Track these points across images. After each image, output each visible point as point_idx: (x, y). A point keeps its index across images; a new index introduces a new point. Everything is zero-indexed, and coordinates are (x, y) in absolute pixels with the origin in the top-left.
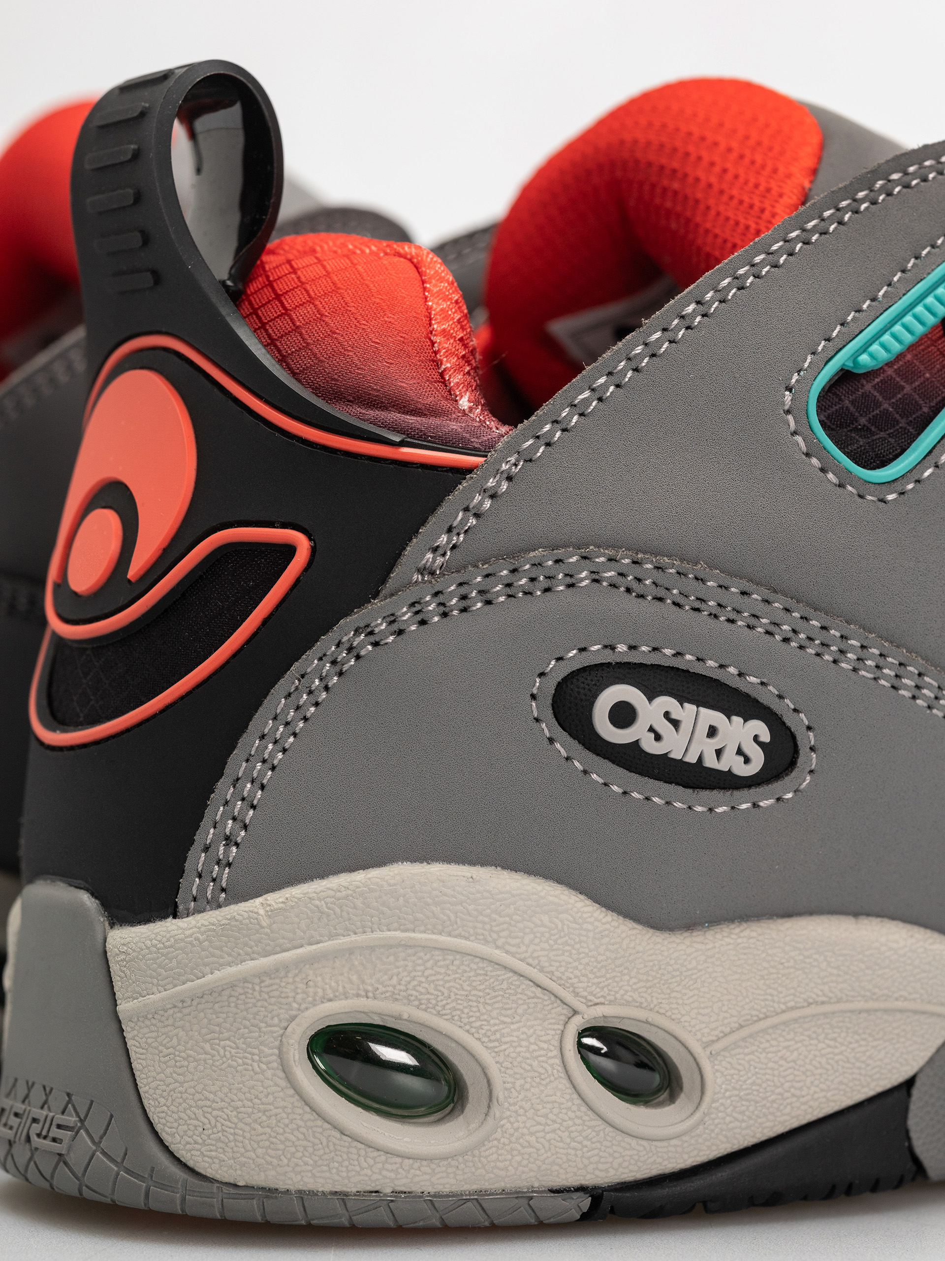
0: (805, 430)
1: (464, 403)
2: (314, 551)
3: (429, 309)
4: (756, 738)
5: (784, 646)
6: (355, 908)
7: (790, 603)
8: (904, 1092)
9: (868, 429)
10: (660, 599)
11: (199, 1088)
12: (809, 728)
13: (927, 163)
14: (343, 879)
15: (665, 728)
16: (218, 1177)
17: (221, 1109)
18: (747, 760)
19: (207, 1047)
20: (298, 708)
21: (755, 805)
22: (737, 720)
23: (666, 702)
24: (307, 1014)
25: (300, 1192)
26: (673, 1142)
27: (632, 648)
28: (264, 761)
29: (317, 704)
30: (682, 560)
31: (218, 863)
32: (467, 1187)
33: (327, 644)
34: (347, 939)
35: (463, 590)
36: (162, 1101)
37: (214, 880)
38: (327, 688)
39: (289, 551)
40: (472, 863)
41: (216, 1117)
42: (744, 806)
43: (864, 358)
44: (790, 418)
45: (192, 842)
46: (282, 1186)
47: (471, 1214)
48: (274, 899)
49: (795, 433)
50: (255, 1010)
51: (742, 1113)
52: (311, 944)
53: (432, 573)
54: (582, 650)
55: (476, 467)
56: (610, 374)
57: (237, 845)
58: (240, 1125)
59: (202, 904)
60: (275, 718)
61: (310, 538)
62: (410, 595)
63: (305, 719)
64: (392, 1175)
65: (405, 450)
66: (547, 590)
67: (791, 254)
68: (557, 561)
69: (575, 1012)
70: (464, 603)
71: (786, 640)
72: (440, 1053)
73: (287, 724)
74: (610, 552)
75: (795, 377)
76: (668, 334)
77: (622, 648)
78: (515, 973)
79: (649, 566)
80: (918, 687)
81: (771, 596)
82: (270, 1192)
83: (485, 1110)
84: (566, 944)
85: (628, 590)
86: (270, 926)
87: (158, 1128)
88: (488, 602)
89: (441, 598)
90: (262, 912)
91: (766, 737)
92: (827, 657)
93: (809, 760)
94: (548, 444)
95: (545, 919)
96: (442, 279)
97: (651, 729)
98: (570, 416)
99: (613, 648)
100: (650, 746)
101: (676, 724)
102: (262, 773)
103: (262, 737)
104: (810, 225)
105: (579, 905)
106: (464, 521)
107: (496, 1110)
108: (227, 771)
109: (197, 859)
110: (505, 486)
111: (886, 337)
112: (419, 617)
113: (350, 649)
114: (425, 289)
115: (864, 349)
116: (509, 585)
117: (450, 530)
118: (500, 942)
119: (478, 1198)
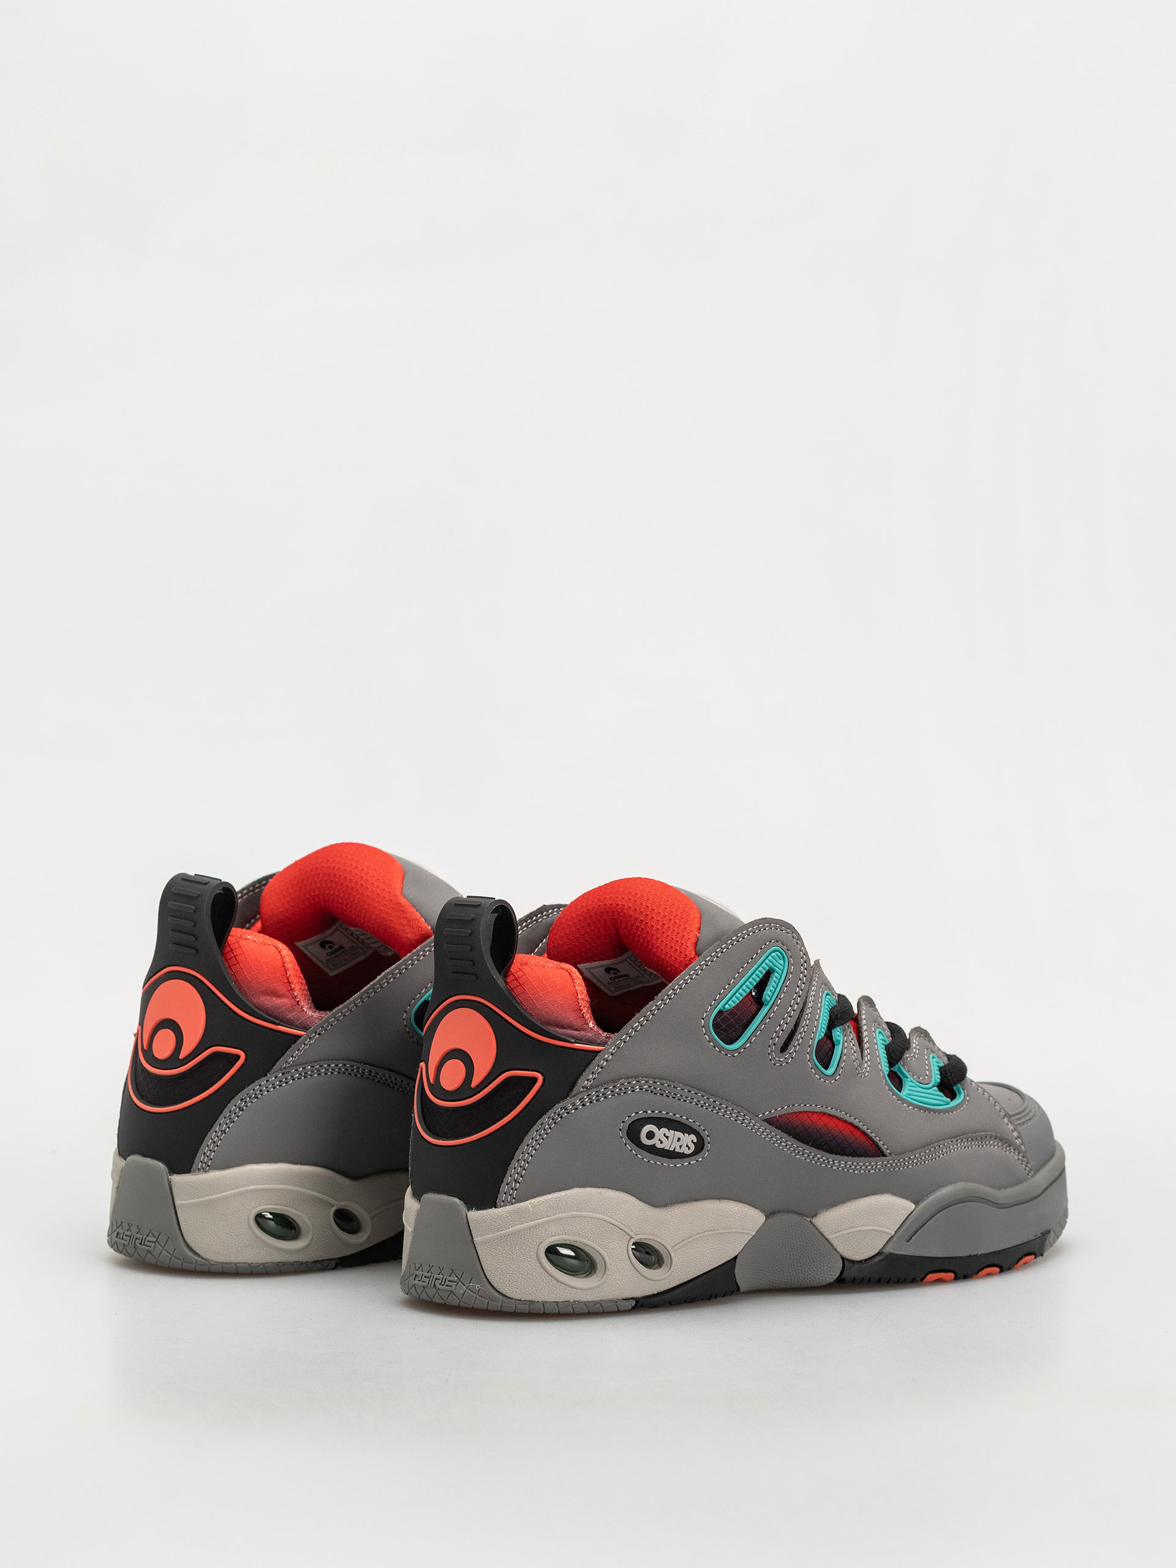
0: (709, 1033)
1: (591, 1025)
2: (544, 1080)
3: (576, 990)
4: (692, 1141)
5: (701, 1108)
6: (562, 1204)
7: (704, 1094)
8: (734, 1261)
9: (726, 1029)
10: (662, 1095)
11: (508, 1266)
12: (708, 1136)
13: (744, 932)
14: (557, 1194)
15: (664, 1139)
16: (515, 1298)
17: (516, 1274)
18: (689, 1148)
19: (510, 1253)
20: (540, 1135)
21: (689, 1163)
22: (686, 1135)
23: (664, 1130)
24: (546, 1241)
25: (542, 1302)
26: (662, 1281)
27: (652, 1112)
28: (528, 1154)
29: (547, 1134)
30: (669, 1081)
31: (512, 1189)
32: (597, 1299)
33: (551, 1113)
34: (560, 1215)
35: (597, 1094)
36: (493, 1272)
37: (510, 1195)
38: (550, 1128)
39: (535, 1080)
40: (599, 1188)
41: (514, 1277)
42: (686, 1164)
43: (727, 1006)
44: (703, 1029)
45: (503, 1182)
46: (537, 1300)
47: (598, 1308)
48: (534, 1201)
49: (705, 1034)
50: (528, 1240)
51: (683, 1270)
52: (547, 1217)
53: (587, 1088)
54: (636, 1113)
55: (601, 1050)
56: (645, 1016)
57: (519, 1182)
58: (523, 1279)
59: (506, 1203)
60: (532, 1139)
61: (542, 1075)
62: (580, 1096)
63: (543, 1139)
64: (574, 1295)
65: (576, 1045)
66: (625, 1093)
67: (701, 970)
68: (628, 1083)
69: (632, 1238)
70: (597, 1098)
71: (702, 1106)
72: (588, 1253)
73: (536, 1141)
74: (646, 1079)
75: (705, 1014)
76: (664, 1002)
77: (649, 1112)
78: (613, 1225)
79: (659, 1083)
80: (743, 1120)
81: (698, 1092)
82: (532, 1302)
83: (603, 1272)
84: (629, 1214)
85: (652, 1092)
86: (533, 1211)
87: (491, 1281)
88: (605, 1098)
89: (590, 1097)
90: (530, 1206)
91: (695, 1141)
92: (715, 1111)
93: (708, 1146)
94: (624, 1042)
95: (623, 1206)
96: (579, 979)
97: (659, 1140)
98: (632, 1032)
99: (647, 1112)
100: (659, 1146)
101: (667, 1137)
102: (528, 1158)
103: (528, 1145)
104: (708, 959)
105: (634, 1200)
106: (598, 1069)
107: (607, 1271)
108: (515, 1157)
109: (504, 1188)
110: (611, 1057)
111: (734, 998)
112: (582, 1103)
113: (559, 1115)
114: (574, 982)
115: (727, 1003)
116: (612, 1091)
117: (593, 1073)
118: (609, 1215)
119: (600, 1302)
